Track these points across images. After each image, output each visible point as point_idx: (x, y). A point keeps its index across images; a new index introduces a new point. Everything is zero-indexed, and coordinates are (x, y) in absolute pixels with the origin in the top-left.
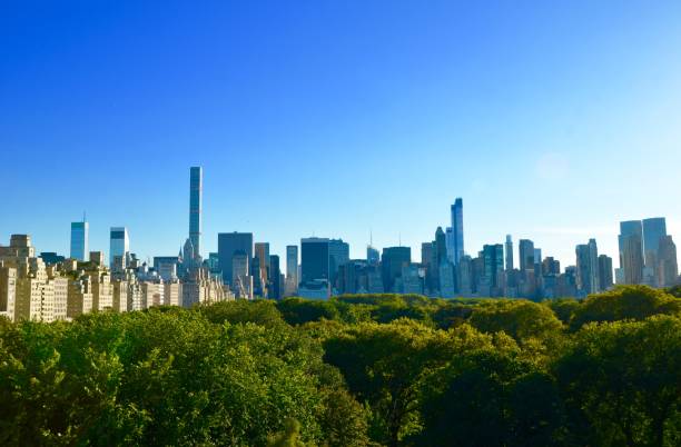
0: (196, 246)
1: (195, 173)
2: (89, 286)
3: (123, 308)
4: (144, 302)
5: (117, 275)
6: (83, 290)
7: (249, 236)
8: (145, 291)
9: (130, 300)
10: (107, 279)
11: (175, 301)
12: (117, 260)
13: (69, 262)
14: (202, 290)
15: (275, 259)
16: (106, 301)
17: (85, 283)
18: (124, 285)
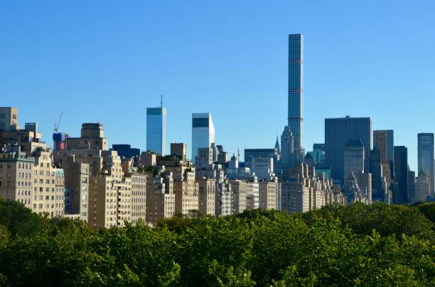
0: (297, 136)
1: (294, 42)
2: (171, 185)
3: (211, 211)
4: (235, 204)
5: (203, 172)
6: (163, 190)
7: (366, 122)
8: (236, 192)
9: (219, 203)
10: (192, 176)
11: (272, 204)
12: (202, 153)
13: (147, 155)
14: (306, 191)
15: (402, 151)
16: (190, 204)
17: (166, 181)
18: (211, 183)
